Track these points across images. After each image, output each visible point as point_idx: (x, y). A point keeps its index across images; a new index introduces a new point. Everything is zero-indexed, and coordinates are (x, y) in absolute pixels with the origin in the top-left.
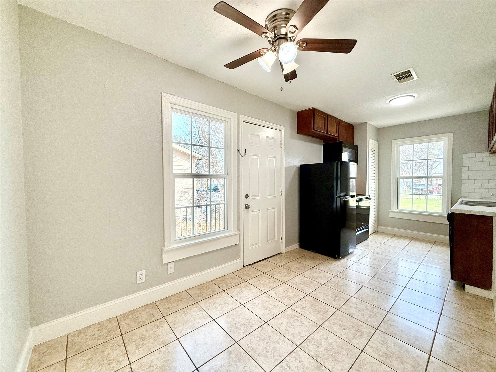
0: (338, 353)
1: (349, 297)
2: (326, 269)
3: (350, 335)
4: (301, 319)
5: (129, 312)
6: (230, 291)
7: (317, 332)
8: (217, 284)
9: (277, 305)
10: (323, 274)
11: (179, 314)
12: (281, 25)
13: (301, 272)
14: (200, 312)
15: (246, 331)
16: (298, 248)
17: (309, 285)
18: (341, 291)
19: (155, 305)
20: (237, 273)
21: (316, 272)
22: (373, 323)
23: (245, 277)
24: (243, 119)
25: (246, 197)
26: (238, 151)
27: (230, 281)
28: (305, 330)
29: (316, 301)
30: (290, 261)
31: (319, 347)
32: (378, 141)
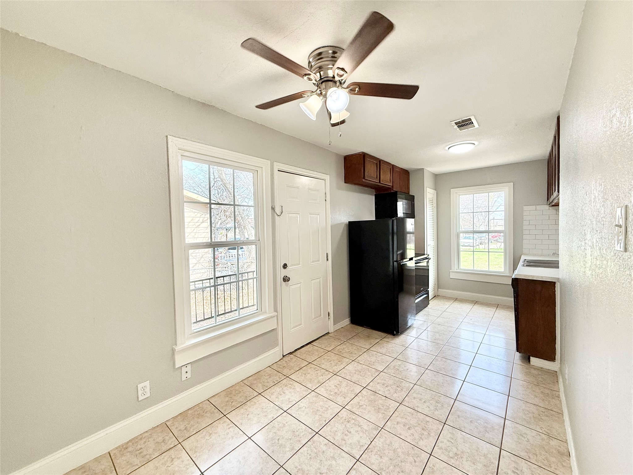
0: (404, 462)
1: (412, 385)
2: (383, 351)
3: (417, 436)
4: (359, 423)
5: (128, 442)
6: (268, 393)
7: (379, 437)
8: (250, 385)
9: (329, 407)
10: (380, 357)
11: (200, 436)
12: (328, 66)
13: (354, 357)
14: (231, 429)
15: (293, 449)
16: (349, 324)
17: (365, 374)
18: (403, 378)
19: (165, 426)
20: (275, 367)
21: (373, 355)
22: (440, 417)
23: (285, 372)
24: (278, 168)
25: (284, 267)
26: (273, 209)
27: (267, 379)
28: (365, 436)
29: (375, 395)
30: (340, 343)
31: (383, 457)
32: (436, 190)
